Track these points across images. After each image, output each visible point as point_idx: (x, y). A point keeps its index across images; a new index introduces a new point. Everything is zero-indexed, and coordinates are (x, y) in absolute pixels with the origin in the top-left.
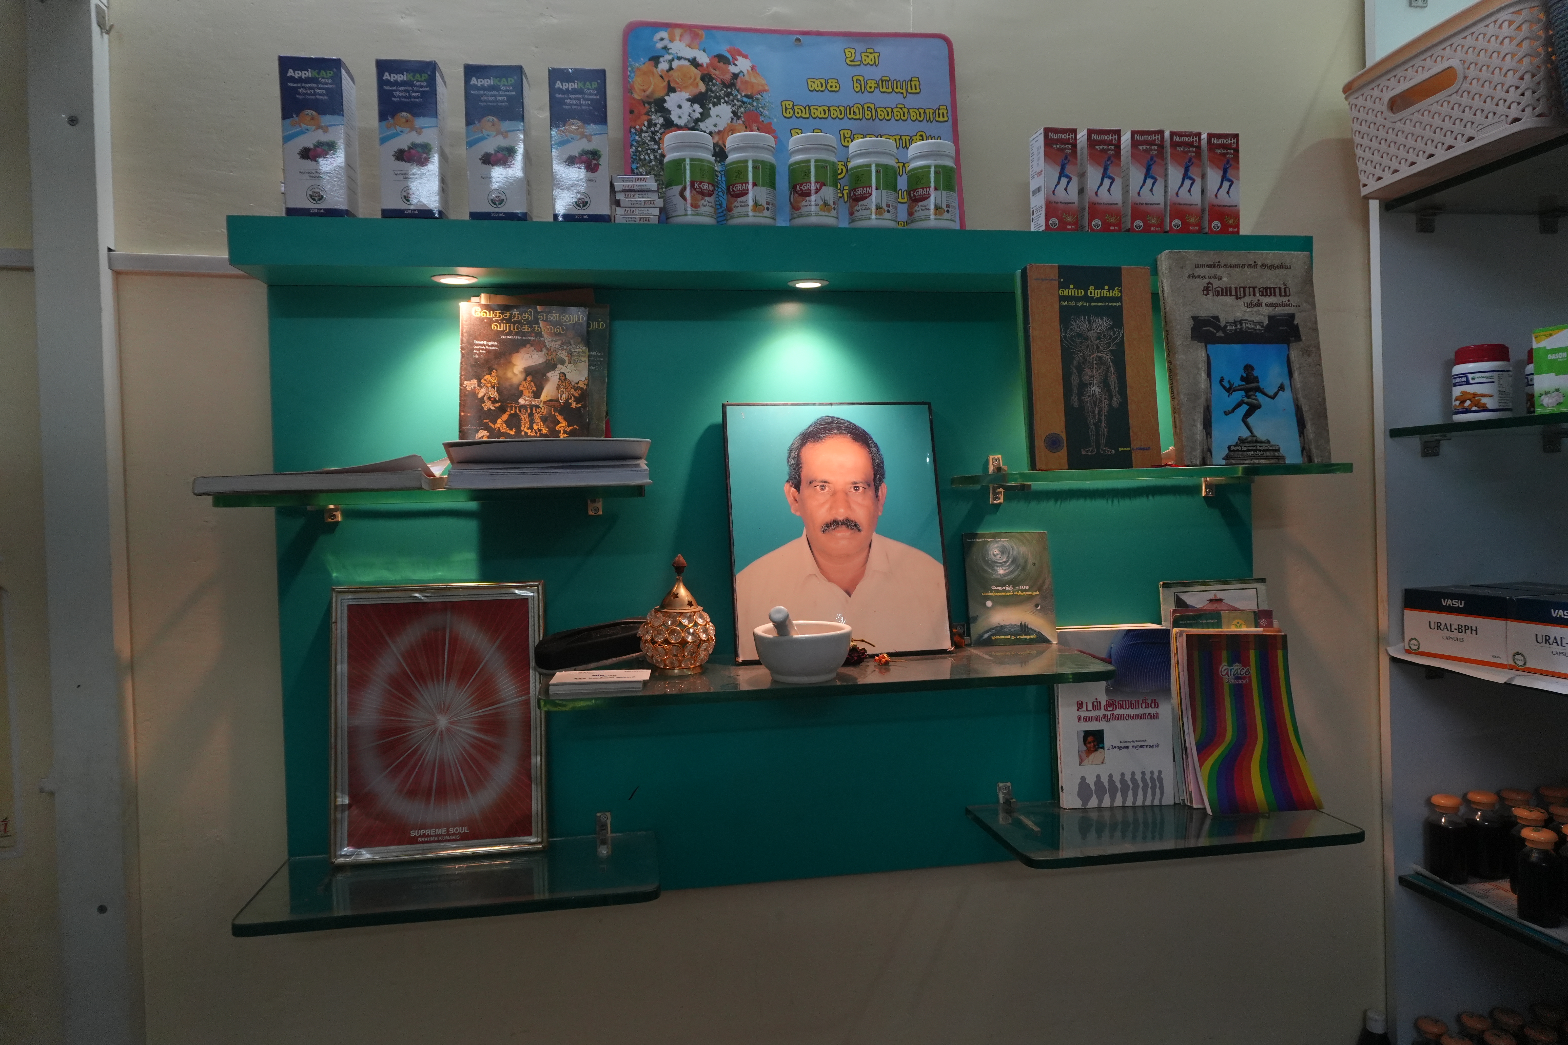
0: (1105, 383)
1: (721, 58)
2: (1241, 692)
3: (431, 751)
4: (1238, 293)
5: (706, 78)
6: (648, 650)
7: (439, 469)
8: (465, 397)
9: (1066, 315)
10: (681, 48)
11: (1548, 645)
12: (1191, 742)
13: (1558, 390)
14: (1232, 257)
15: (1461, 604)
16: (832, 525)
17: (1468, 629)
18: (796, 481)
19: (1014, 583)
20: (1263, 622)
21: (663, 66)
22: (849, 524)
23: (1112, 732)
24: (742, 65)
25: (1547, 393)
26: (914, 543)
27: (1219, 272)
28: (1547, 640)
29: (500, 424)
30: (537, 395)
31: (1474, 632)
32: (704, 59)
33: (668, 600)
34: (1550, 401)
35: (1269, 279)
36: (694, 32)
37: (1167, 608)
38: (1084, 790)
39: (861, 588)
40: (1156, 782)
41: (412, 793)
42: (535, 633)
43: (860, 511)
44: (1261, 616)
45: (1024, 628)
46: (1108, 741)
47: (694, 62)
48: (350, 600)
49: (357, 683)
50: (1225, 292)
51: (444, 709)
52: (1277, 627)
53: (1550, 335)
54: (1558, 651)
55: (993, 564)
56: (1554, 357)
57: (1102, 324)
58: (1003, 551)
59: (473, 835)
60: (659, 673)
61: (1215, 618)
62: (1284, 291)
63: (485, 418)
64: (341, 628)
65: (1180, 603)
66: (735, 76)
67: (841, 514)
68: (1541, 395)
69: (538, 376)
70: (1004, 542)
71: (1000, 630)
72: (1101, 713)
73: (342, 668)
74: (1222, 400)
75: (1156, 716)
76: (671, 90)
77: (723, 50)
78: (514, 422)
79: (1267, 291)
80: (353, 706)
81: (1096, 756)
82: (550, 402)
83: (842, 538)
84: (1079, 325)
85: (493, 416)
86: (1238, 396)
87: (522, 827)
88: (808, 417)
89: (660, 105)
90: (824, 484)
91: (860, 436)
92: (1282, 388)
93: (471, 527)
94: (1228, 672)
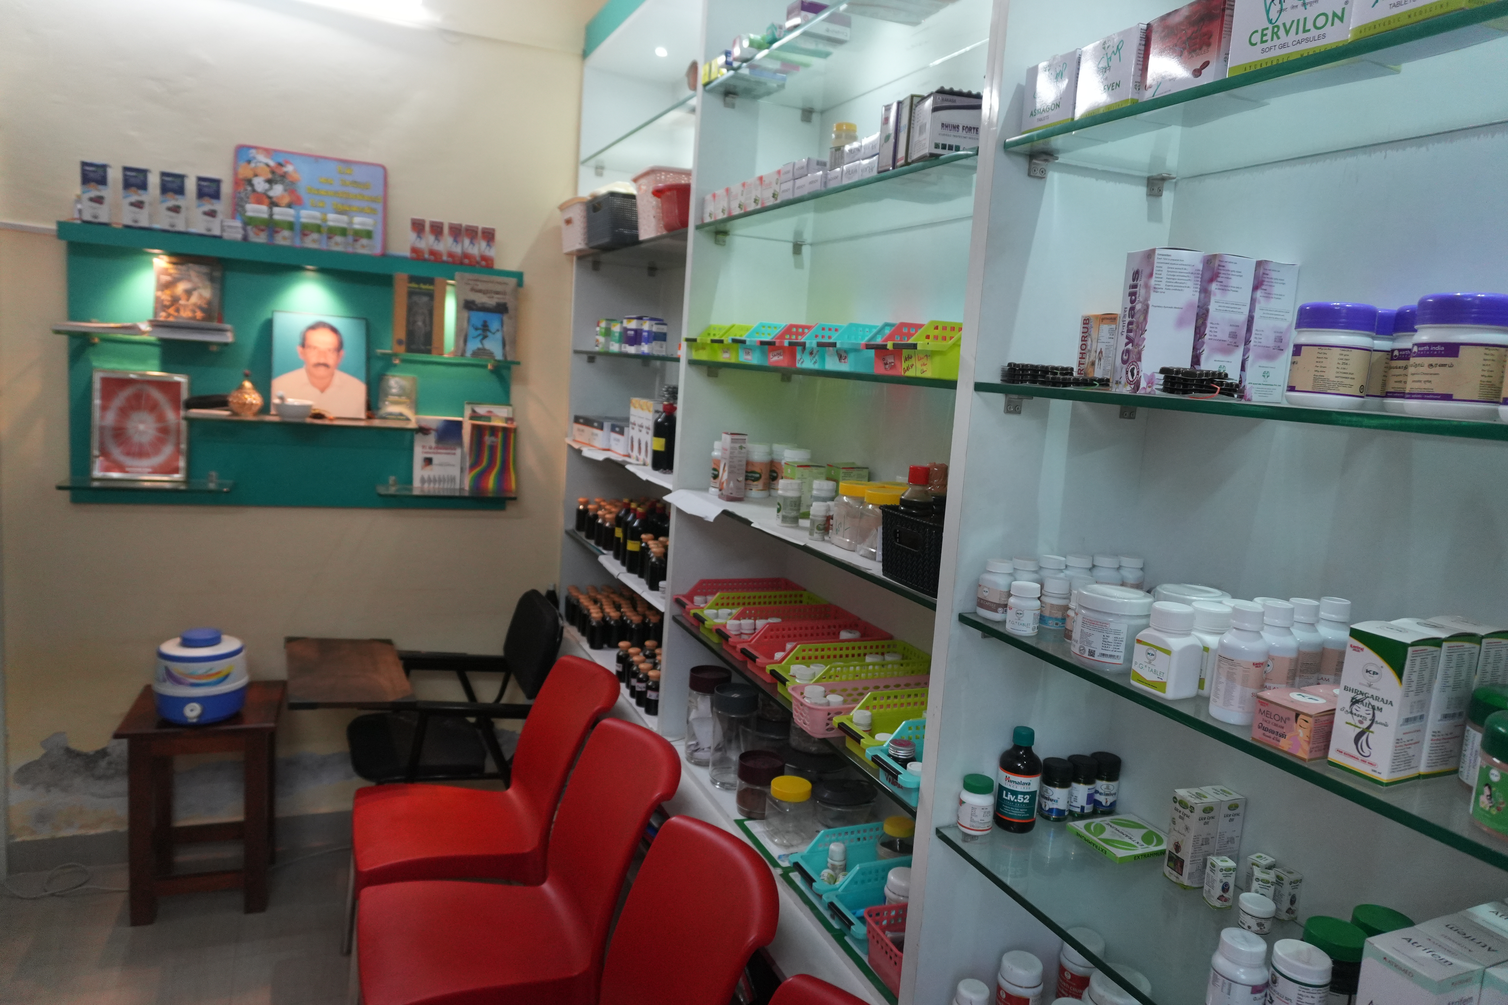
0: (424, 322)
1: (280, 165)
2: (493, 448)
3: (136, 438)
4: (484, 292)
5: (273, 172)
6: (231, 405)
7: (145, 327)
8: (158, 300)
9: (411, 294)
10: (262, 158)
12: (468, 464)
14: (485, 277)
16: (318, 365)
18: (303, 345)
19: (399, 395)
20: (509, 422)
21: (253, 165)
22: (326, 365)
23: (437, 459)
24: (289, 168)
26: (354, 374)
27: (478, 283)
29: (171, 311)
30: (188, 299)
32: (272, 163)
33: (241, 387)
35: (499, 288)
36: (268, 152)
37: (468, 412)
38: (423, 481)
39: (329, 391)
40: (452, 479)
41: (128, 454)
42: (185, 395)
43: (331, 359)
44: (509, 420)
45: (401, 414)
46: (435, 461)
47: (268, 165)
48: (101, 375)
49: (104, 408)
50: (480, 291)
51: (142, 422)
52: (515, 424)
55: (390, 388)
57: (425, 299)
58: (397, 383)
59: (155, 472)
60: (235, 414)
61: (488, 418)
62: (504, 293)
63: (165, 308)
64: (97, 385)
65: (474, 411)
66: (286, 173)
67: (322, 361)
69: (189, 293)
70: (397, 379)
71: (391, 414)
72: (431, 451)
73: (97, 402)
74: (473, 332)
75: (454, 454)
76: (256, 175)
77: (281, 160)
78: (178, 310)
79: (497, 293)
80: (102, 417)
81: (429, 468)
82: (195, 305)
83: (322, 371)
84: (415, 298)
85: (168, 307)
86: (479, 332)
87: (176, 471)
88: (311, 320)
89: (250, 182)
90: (315, 348)
91: (334, 330)
92: (498, 330)
93: (156, 351)
94: (488, 440)
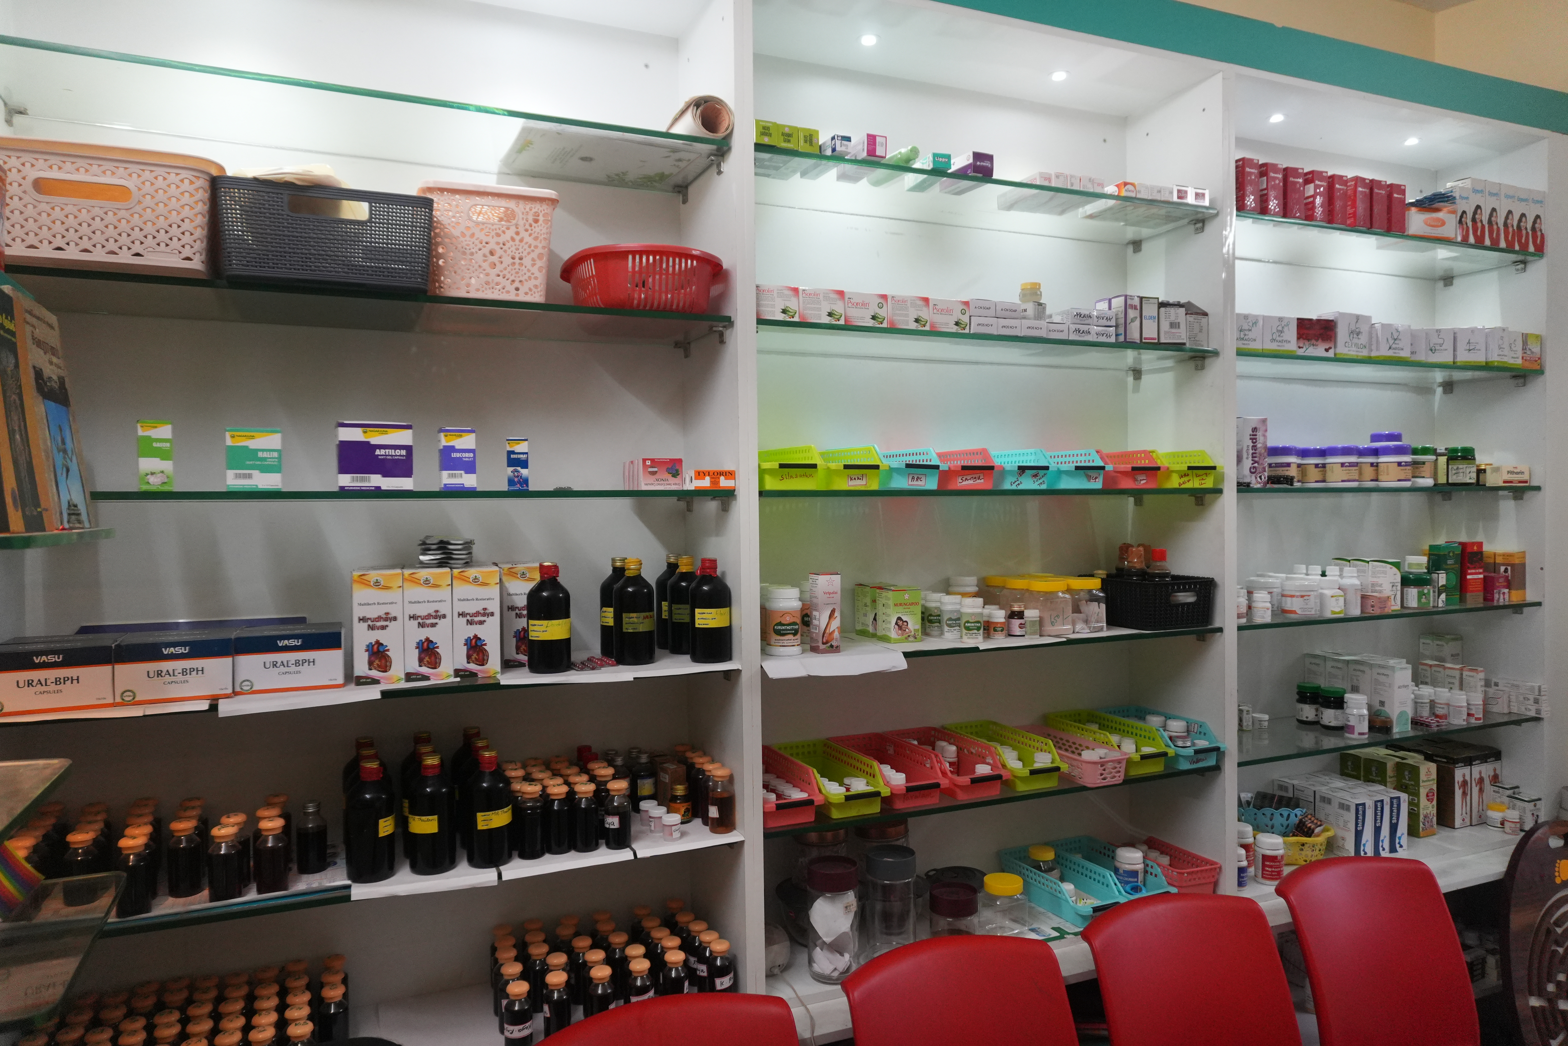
4: (44, 347)
11: (160, 678)
13: (162, 472)
15: (59, 658)
17: (68, 679)
25: (152, 474)
28: (159, 674)
31: (75, 682)
34: (156, 480)
50: (40, 344)
53: (156, 427)
54: (170, 681)
56: (158, 445)
62: (57, 353)
68: (147, 474)
79: (52, 351)
